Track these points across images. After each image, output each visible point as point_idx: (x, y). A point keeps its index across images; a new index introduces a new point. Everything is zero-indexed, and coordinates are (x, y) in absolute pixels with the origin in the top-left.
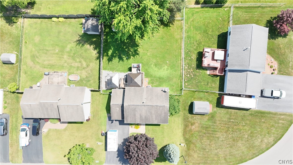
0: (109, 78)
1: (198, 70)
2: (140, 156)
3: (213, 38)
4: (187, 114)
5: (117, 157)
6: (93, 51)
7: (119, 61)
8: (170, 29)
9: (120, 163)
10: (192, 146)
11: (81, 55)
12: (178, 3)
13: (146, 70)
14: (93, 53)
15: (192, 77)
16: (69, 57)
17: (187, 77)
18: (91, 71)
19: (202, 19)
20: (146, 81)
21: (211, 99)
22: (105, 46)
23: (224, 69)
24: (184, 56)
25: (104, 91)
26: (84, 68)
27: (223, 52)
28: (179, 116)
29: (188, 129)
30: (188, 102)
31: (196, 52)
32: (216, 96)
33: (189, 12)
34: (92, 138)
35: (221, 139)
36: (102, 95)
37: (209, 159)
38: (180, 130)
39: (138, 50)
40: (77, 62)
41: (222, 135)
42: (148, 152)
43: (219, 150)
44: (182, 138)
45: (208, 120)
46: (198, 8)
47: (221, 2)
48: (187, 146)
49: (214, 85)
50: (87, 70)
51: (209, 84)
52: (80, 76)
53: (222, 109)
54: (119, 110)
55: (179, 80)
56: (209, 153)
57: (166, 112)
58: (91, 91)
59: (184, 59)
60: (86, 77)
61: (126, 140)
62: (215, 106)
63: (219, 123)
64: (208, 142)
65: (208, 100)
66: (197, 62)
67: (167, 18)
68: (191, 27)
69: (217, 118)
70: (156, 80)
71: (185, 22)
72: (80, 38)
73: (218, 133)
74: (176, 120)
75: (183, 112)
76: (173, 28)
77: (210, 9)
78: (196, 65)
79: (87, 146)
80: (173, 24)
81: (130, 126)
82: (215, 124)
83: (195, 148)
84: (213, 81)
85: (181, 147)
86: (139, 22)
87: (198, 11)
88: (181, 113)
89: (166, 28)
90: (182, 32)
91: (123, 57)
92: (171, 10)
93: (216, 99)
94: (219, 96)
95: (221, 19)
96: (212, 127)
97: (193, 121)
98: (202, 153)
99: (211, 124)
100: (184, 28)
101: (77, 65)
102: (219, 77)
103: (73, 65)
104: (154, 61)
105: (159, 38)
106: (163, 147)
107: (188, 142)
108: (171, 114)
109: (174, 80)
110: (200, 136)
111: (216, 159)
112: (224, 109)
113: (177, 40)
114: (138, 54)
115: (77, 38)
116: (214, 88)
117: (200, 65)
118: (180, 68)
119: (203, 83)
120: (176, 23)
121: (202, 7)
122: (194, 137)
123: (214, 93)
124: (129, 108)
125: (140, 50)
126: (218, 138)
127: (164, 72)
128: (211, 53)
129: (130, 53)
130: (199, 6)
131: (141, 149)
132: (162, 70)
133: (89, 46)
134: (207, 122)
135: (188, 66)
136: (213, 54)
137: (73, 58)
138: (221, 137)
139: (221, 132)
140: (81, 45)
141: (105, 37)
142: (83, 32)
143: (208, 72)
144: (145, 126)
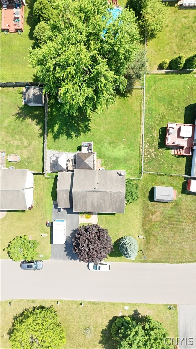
0: (55, 158)
1: (160, 150)
2: (91, 250)
3: (180, 111)
4: (147, 201)
5: (65, 251)
6: (35, 126)
7: (67, 139)
8: (128, 100)
9: (68, 258)
10: (152, 238)
11: (21, 131)
12: (137, 69)
13: (99, 149)
14: (35, 128)
15: (153, 158)
16: (7, 134)
17: (147, 157)
18: (34, 150)
19: (166, 88)
20: (98, 162)
21: (175, 184)
22: (50, 120)
23: (192, 148)
24: (144, 133)
25: (49, 174)
26: (25, 147)
27: (191, 128)
28: (138, 204)
29: (147, 219)
30: (149, 188)
31: (159, 128)
32: (181, 180)
33: (150, 79)
34: (36, 229)
35: (187, 231)
36: (46, 179)
37: (172, 254)
38: (139, 220)
39: (90, 125)
40: (17, 140)
41: (188, 226)
42: (101, 246)
43: (183, 243)
44: (141, 230)
45: (172, 208)
46: (161, 74)
47: (190, 67)
48: (147, 239)
49: (179, 167)
50: (29, 149)
51: (174, 166)
52: (21, 157)
53: (188, 195)
54: (66, 196)
55: (138, 162)
56: (173, 247)
57: (122, 199)
58: (34, 174)
59: (144, 136)
60: (28, 157)
61: (75, 232)
62: (181, 192)
63: (185, 212)
64: (171, 234)
65: (172, 185)
66: (160, 140)
67: (124, 87)
68: (153, 97)
69: (183, 207)
70: (111, 161)
71: (146, 91)
72: (19, 111)
73: (183, 224)
74: (134, 209)
75: (142, 199)
76: (131, 98)
77: (176, 75)
78: (158, 144)
79: (30, 238)
80: (131, 94)
81: (80, 216)
82: (179, 214)
83: (155, 241)
84: (178, 163)
85: (140, 239)
86: (90, 92)
87: (161, 77)
88: (140, 200)
89: (122, 98)
90: (142, 104)
91: (71, 134)
92: (128, 77)
93: (182, 184)
94: (185, 181)
95: (189, 88)
96: (176, 217)
97: (153, 210)
98: (164, 247)
99: (175, 213)
100: (144, 99)
101: (16, 143)
102: (185, 158)
103: (12, 143)
104: (109, 138)
105: (114, 111)
106: (118, 240)
107: (148, 234)
108: (128, 201)
109: (132, 161)
110: (162, 227)
111: (180, 254)
112: (190, 195)
113: (136, 114)
114: (89, 130)
115: (17, 111)
116: (179, 171)
117: (163, 144)
118: (139, 147)
119: (166, 165)
120: (134, 92)
121: (167, 73)
122: (155, 228)
123: (180, 177)
124: (79, 194)
125: (91, 125)
126: (183, 229)
127: (120, 152)
128: (176, 129)
129: (80, 128)
130: (163, 71)
131: (93, 242)
132: (118, 149)
133: (30, 120)
134: (170, 210)
135: (148, 144)
136: (179, 130)
137: (12, 135)
138: (187, 229)
139: (187, 222)
140: (21, 119)
141: (49, 110)
142: (23, 104)
143: (173, 152)
144: (97, 215)
